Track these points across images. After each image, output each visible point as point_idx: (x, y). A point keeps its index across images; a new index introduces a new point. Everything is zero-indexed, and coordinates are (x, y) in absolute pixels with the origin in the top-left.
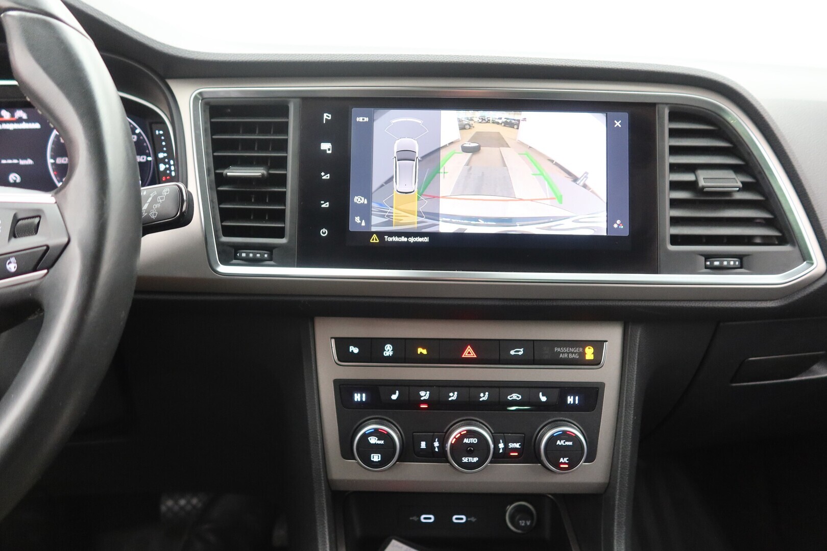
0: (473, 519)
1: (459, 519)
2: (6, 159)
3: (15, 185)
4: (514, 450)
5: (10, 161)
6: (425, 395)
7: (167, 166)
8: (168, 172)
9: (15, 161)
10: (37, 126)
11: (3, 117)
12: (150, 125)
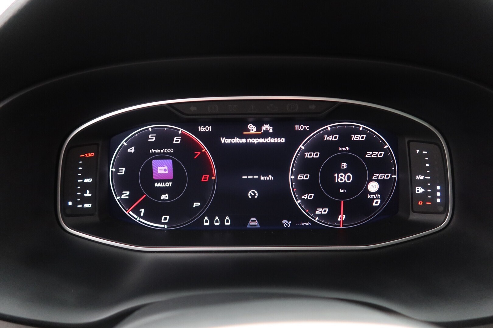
2: (248, 174)
5: (250, 177)
7: (429, 190)
8: (430, 197)
10: (282, 140)
11: (249, 131)
12: (409, 142)
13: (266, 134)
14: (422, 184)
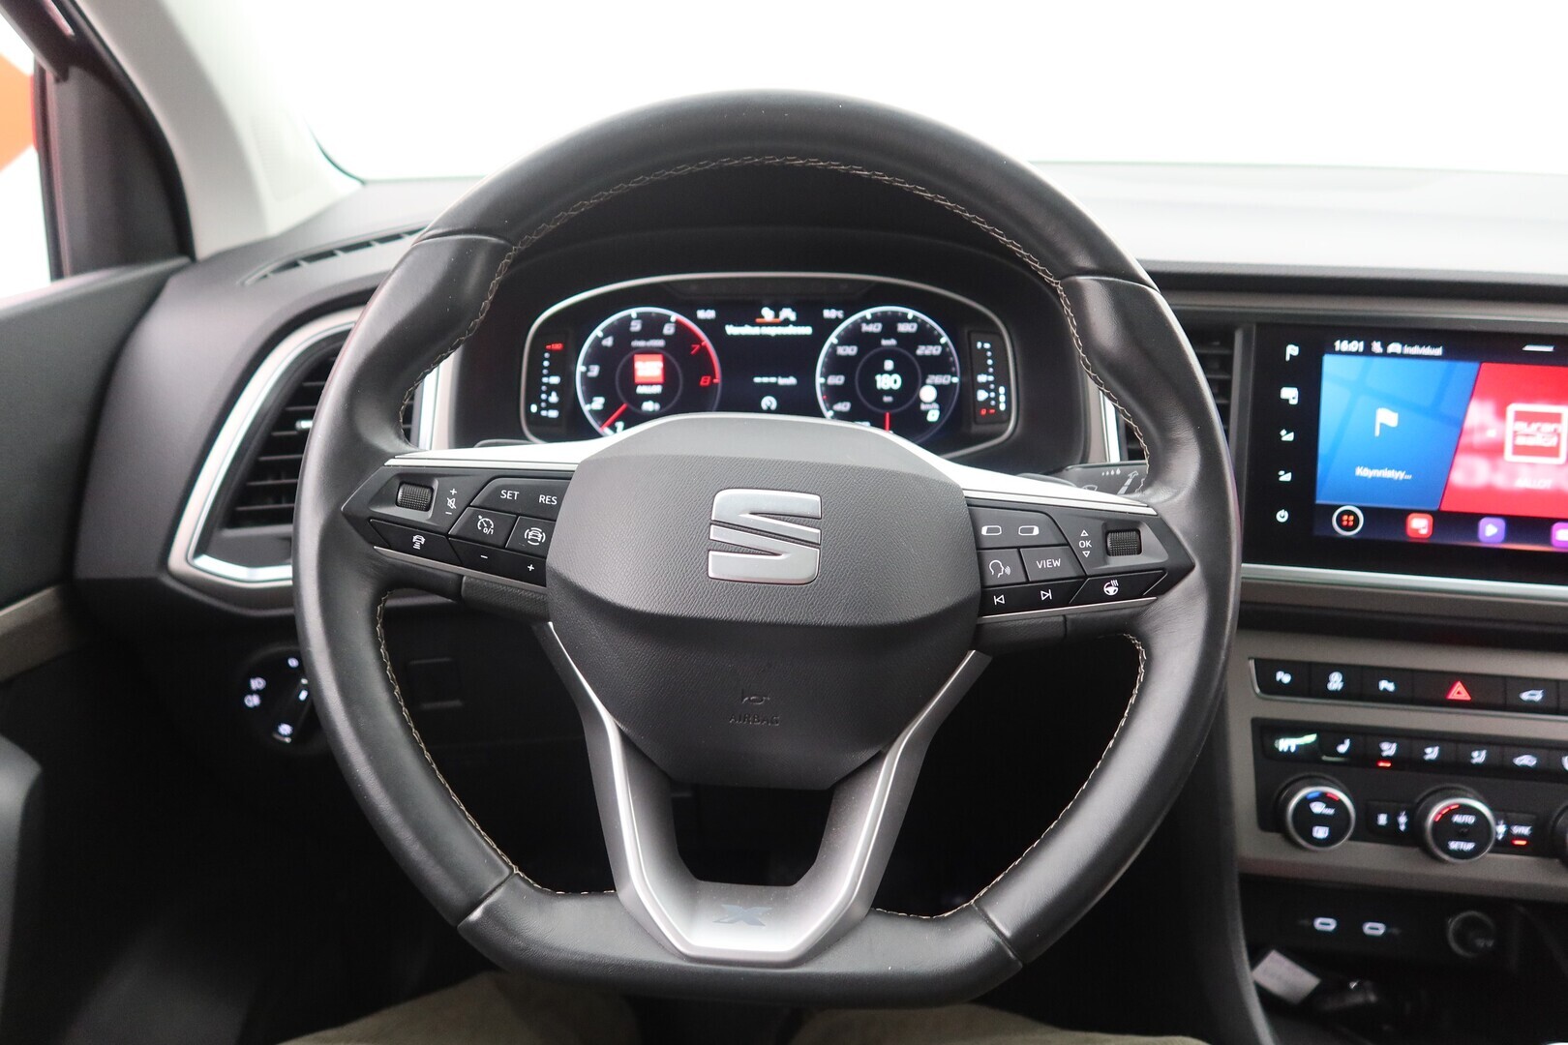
0: (1395, 931)
1: (1374, 929)
2: (761, 376)
3: (769, 411)
4: (1521, 837)
5: (765, 380)
6: (1389, 749)
7: (993, 395)
8: (993, 403)
9: (773, 380)
10: (807, 330)
11: (762, 317)
12: (969, 334)
13: (786, 323)
14: (985, 386)
